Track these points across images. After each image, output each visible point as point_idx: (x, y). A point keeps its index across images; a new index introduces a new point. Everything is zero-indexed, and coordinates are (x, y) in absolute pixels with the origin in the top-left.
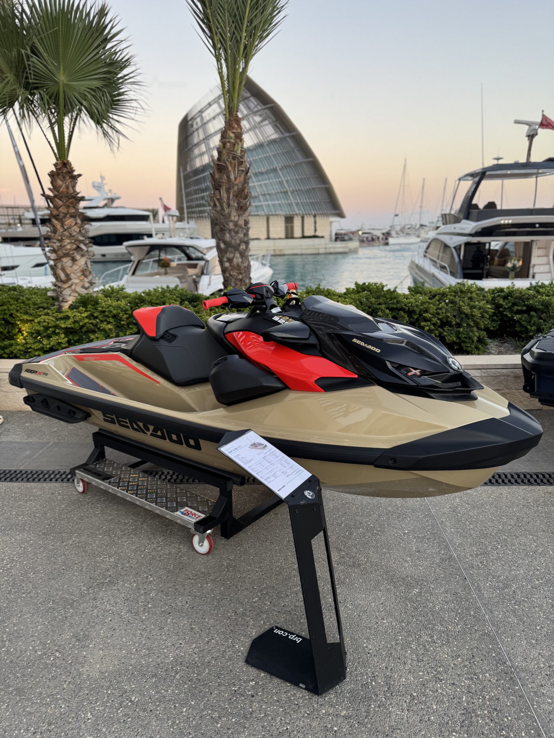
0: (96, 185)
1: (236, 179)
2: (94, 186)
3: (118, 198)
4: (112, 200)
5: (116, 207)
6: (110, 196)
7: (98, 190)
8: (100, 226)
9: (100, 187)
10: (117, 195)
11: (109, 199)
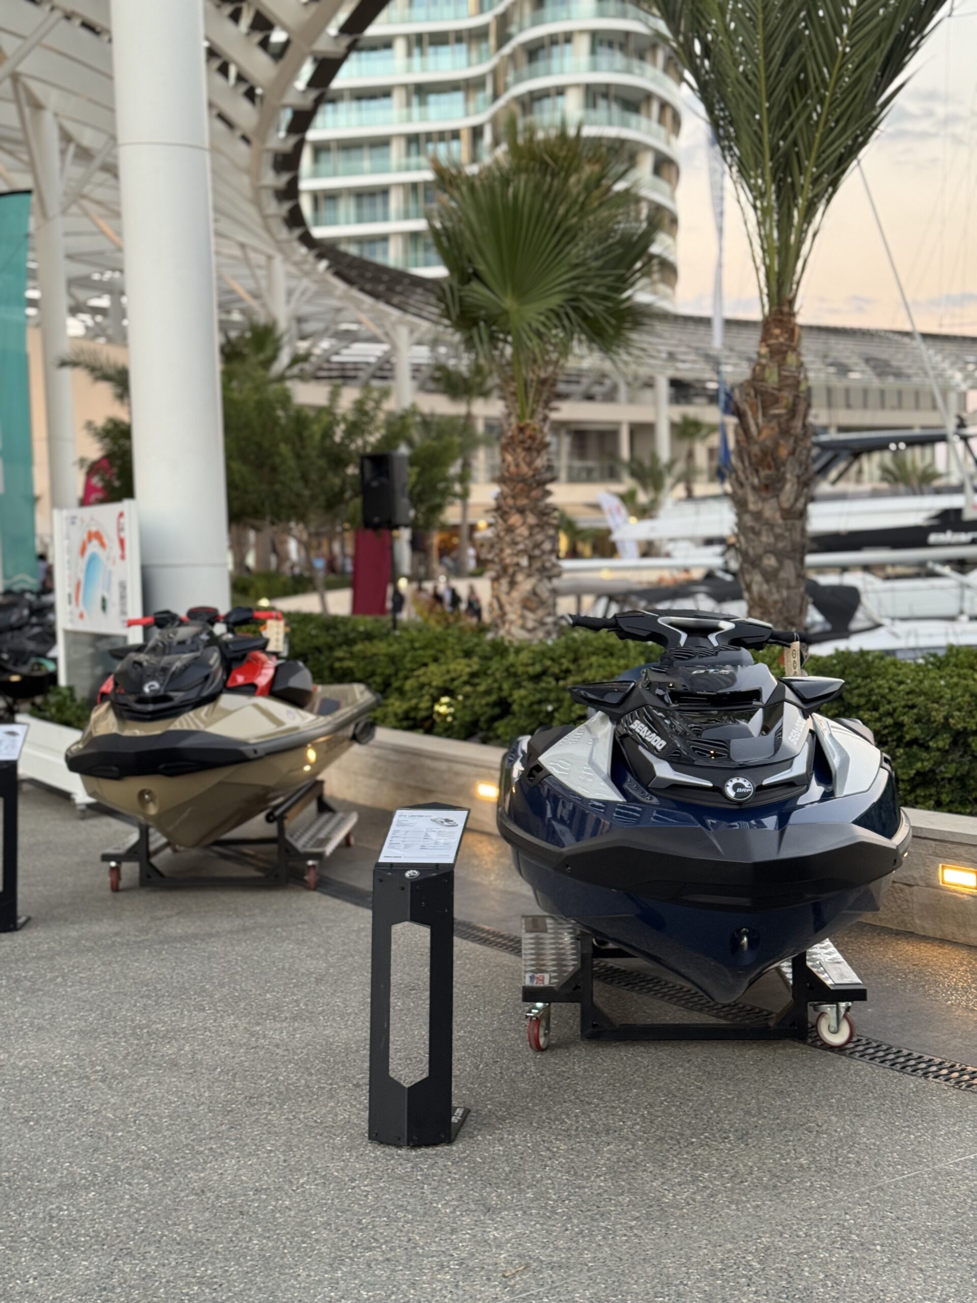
1: (760, 432)
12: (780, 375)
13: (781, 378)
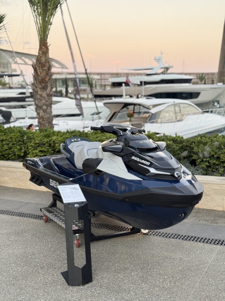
0: (157, 58)
2: (155, 59)
3: (172, 67)
4: (167, 69)
5: (170, 74)
6: (166, 65)
7: (158, 62)
8: (156, 87)
9: (159, 60)
10: (171, 65)
11: (165, 68)
12: (45, 59)
13: (46, 60)
